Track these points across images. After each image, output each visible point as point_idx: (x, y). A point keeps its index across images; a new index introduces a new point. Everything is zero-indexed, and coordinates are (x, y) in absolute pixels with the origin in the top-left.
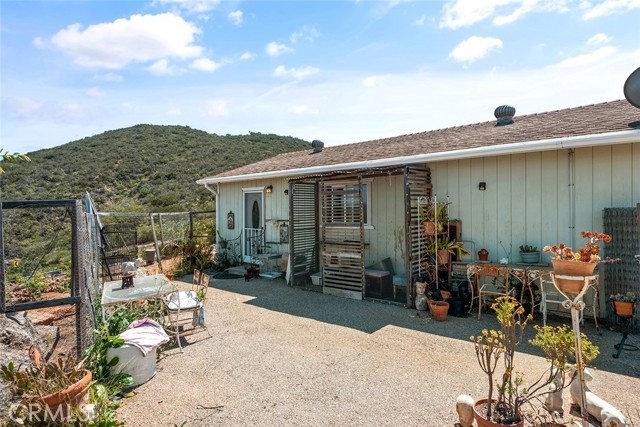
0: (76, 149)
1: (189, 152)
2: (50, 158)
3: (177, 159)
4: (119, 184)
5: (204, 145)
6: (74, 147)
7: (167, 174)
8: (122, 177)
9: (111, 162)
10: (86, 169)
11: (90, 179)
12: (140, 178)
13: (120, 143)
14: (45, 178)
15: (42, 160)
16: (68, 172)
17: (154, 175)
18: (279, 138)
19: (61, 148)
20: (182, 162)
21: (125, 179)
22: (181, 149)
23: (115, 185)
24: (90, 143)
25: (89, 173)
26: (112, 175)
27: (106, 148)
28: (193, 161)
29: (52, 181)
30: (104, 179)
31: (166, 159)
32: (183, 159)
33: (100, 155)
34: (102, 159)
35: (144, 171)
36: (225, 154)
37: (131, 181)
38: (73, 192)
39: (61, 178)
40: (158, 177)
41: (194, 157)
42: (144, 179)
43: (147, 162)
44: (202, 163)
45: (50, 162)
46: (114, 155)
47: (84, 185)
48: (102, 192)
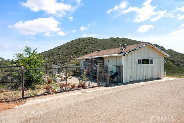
0: (65, 46)
1: (92, 45)
2: (59, 49)
3: (89, 47)
4: (74, 55)
5: (97, 43)
6: (64, 46)
7: (86, 52)
8: (75, 53)
9: (72, 49)
10: (67, 51)
11: (68, 54)
12: (79, 53)
13: (75, 44)
14: (58, 54)
15: (57, 49)
16: (63, 52)
17: (82, 52)
18: (120, 38)
19: (61, 46)
20: (90, 48)
21: (76, 54)
22: (90, 44)
23: (73, 55)
24: (68, 44)
25: (67, 52)
26: (73, 52)
27: (71, 45)
28: (93, 48)
29: (59, 55)
30: (71, 54)
31: (86, 47)
32: (90, 47)
33: (70, 47)
34: (71, 48)
35: (80, 51)
36: (103, 45)
37: (77, 54)
38: (64, 57)
39: (61, 54)
40: (84, 53)
41: (93, 46)
42: (80, 54)
43: (81, 49)
44: (96, 48)
45: (59, 50)
46: (73, 47)
47: (66, 56)
48: (70, 57)
